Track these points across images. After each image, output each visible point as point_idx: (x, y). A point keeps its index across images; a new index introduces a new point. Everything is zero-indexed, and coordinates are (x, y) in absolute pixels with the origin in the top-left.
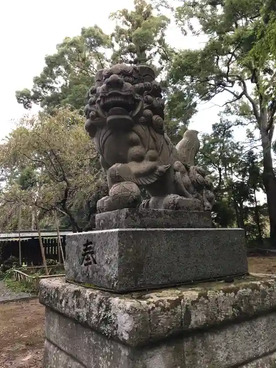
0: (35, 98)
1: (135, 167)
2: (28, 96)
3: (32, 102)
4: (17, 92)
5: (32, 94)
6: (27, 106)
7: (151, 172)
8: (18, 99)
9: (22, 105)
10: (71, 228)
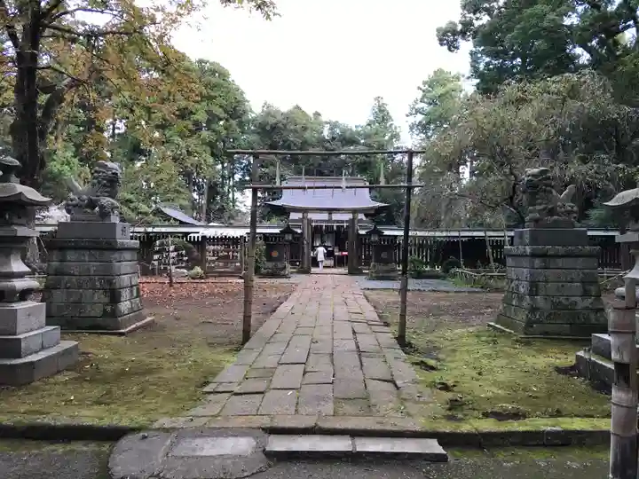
0: (463, 33)
1: (538, 207)
2: (454, 33)
3: (460, 40)
4: (438, 30)
5: (460, 27)
6: (452, 47)
7: (544, 209)
8: (441, 41)
9: (446, 47)
10: (521, 225)
